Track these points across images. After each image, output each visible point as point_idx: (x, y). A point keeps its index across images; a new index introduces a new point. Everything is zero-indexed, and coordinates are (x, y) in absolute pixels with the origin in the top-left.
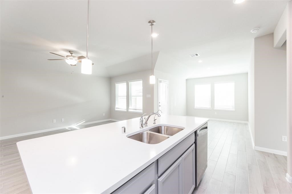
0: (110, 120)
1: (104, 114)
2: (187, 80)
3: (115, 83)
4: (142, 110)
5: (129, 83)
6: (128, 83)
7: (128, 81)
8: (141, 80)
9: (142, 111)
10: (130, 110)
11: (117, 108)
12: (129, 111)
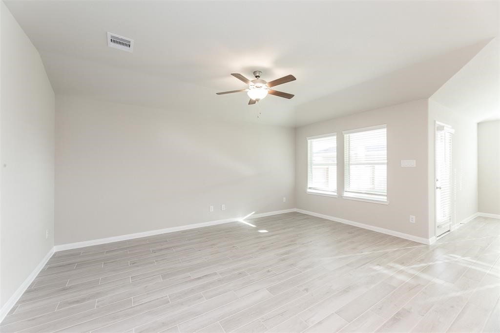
0: (295, 210)
1: (284, 198)
2: (478, 124)
3: (307, 138)
4: (384, 195)
5: (346, 136)
6: (343, 136)
7: (343, 132)
8: (384, 128)
9: (386, 198)
10: (346, 194)
11: (310, 188)
12: (344, 195)
